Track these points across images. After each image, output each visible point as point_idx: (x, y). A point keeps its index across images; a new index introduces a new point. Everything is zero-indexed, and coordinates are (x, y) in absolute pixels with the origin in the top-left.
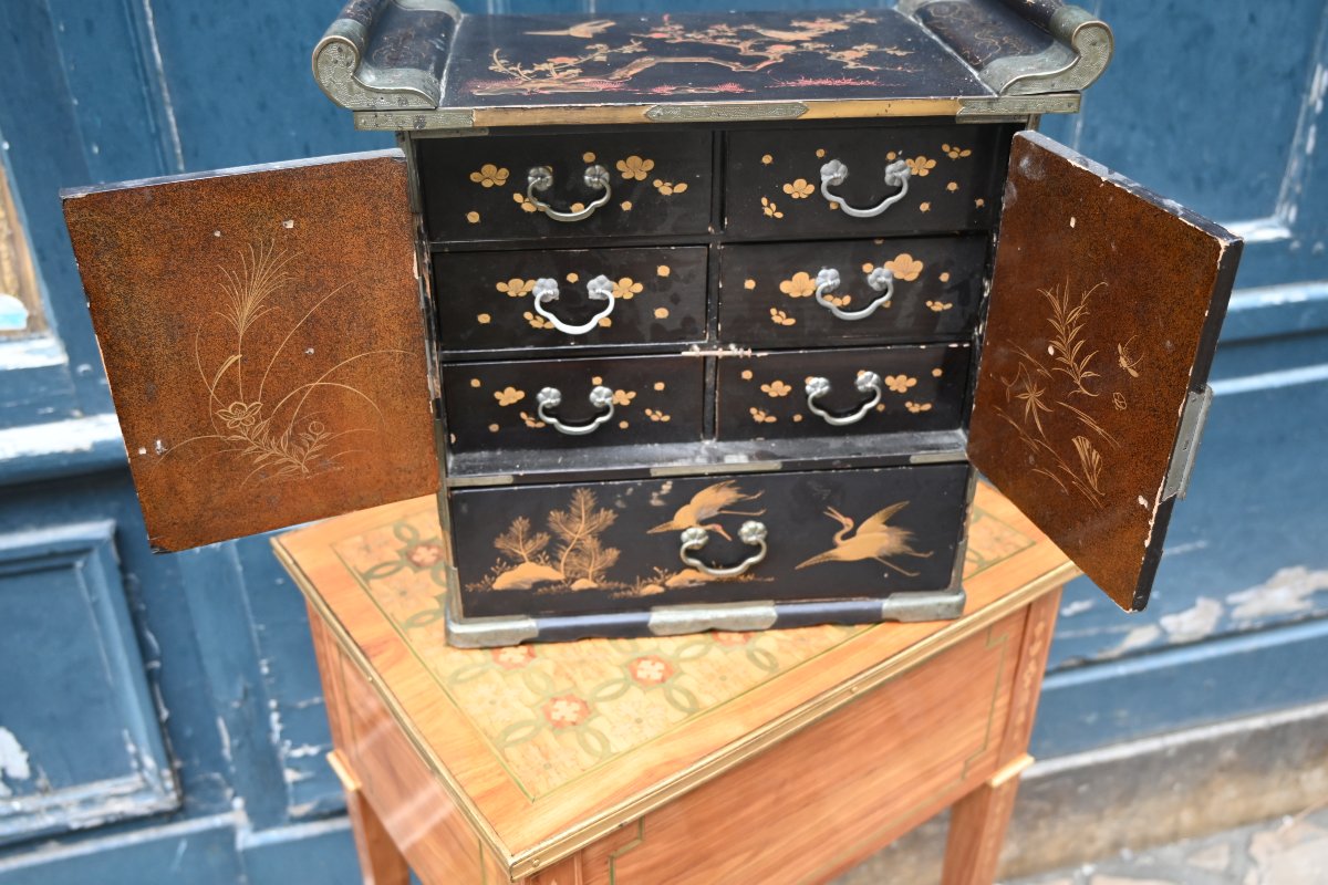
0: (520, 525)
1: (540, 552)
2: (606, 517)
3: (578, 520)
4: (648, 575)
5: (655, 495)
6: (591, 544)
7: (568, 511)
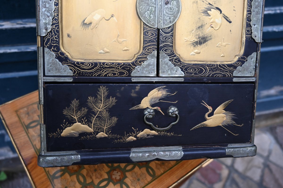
0: (75, 103)
1: (83, 118)
2: (112, 101)
3: (100, 102)
4: (130, 132)
5: (133, 91)
6: (105, 114)
7: (96, 97)
